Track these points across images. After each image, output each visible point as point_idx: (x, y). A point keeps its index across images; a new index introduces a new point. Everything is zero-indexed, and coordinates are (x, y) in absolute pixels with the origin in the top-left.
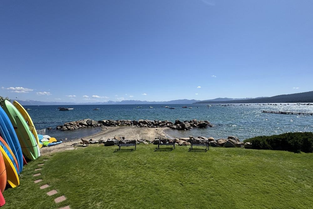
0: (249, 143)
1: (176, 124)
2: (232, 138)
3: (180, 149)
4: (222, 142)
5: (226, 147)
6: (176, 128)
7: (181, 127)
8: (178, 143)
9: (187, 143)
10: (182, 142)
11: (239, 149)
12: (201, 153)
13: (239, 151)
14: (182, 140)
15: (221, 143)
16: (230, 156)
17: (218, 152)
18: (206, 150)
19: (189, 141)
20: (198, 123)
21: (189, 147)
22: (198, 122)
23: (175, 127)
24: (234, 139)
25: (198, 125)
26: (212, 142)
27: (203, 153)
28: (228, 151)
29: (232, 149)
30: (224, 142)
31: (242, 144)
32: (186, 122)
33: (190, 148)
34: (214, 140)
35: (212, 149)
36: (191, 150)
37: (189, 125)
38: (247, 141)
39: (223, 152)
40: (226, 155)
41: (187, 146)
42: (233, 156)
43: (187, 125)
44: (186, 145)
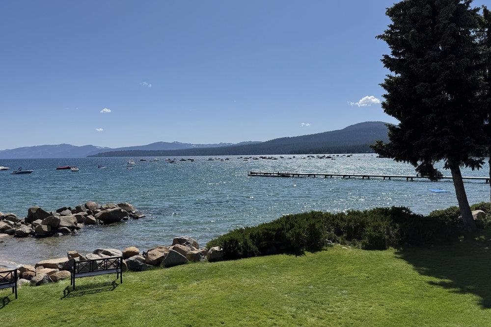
0: (216, 248)
1: (29, 220)
2: (181, 241)
3: (36, 295)
4: (158, 254)
5: (167, 266)
6: (31, 233)
7: (45, 228)
8: (29, 277)
9: (58, 274)
10: (43, 273)
11: (197, 265)
12: (99, 296)
13: (196, 271)
14: (46, 266)
15: (154, 258)
16: (175, 288)
17: (145, 283)
18: (114, 285)
19: (65, 267)
20: (100, 212)
21: (64, 284)
22: (101, 209)
23: (27, 229)
24: (188, 243)
25: (99, 218)
26: (131, 258)
27: (107, 294)
28: (170, 277)
29: (179, 268)
30: (162, 255)
31: (204, 253)
32: (63, 212)
33: (67, 288)
34: (137, 254)
35: (131, 277)
36: (69, 292)
37: (74, 220)
38: (214, 243)
39: (157, 280)
40: (166, 288)
41: (61, 282)
42: (181, 286)
43: (67, 220)
44: (55, 280)
